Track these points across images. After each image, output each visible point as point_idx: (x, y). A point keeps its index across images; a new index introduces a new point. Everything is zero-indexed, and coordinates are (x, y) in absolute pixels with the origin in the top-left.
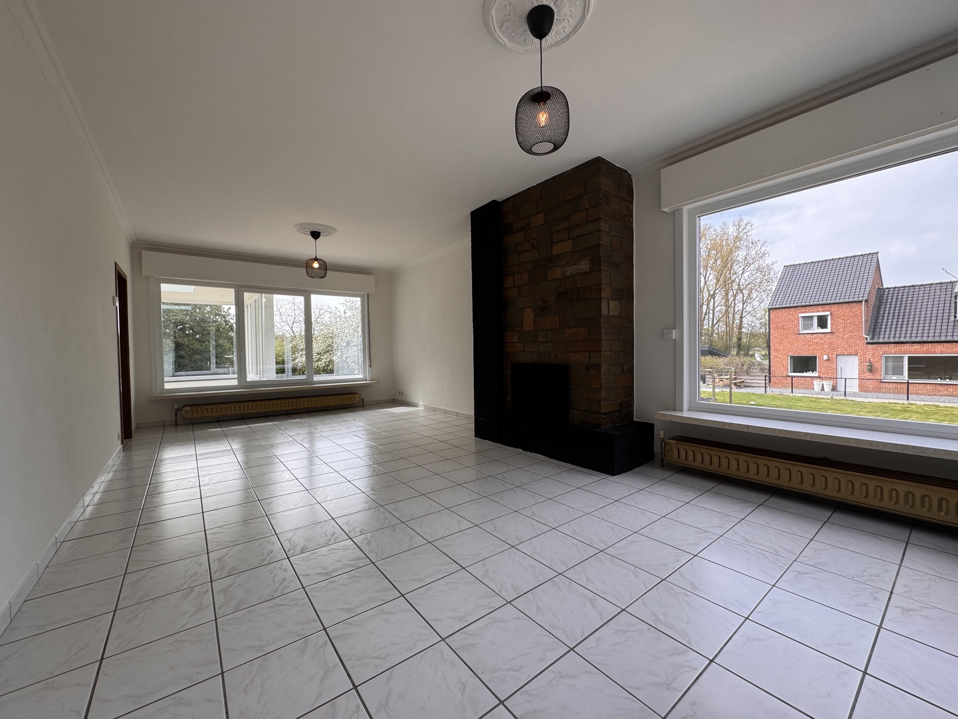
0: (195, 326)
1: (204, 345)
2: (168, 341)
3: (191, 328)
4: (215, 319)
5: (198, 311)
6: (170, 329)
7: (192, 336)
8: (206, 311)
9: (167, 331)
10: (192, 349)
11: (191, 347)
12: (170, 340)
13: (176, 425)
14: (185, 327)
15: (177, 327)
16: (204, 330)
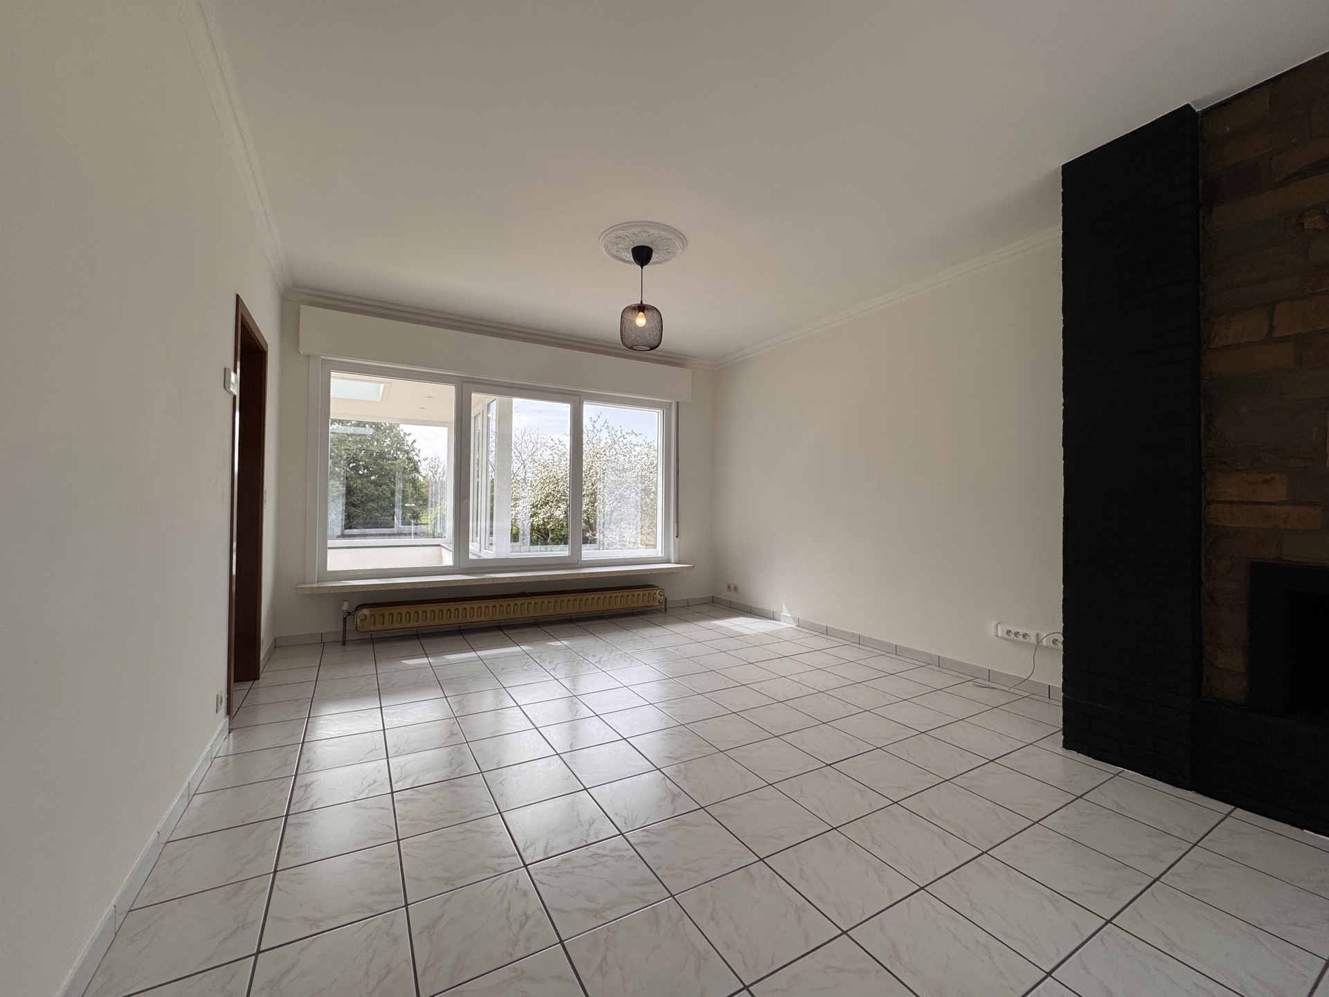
0: (370, 465)
1: (380, 489)
2: (337, 484)
3: (366, 467)
4: (395, 455)
5: (376, 443)
6: (340, 467)
7: (367, 477)
8: (385, 444)
9: (337, 469)
10: (366, 494)
11: (365, 491)
12: (339, 482)
13: (344, 643)
14: (359, 465)
15: (349, 465)
16: (381, 469)
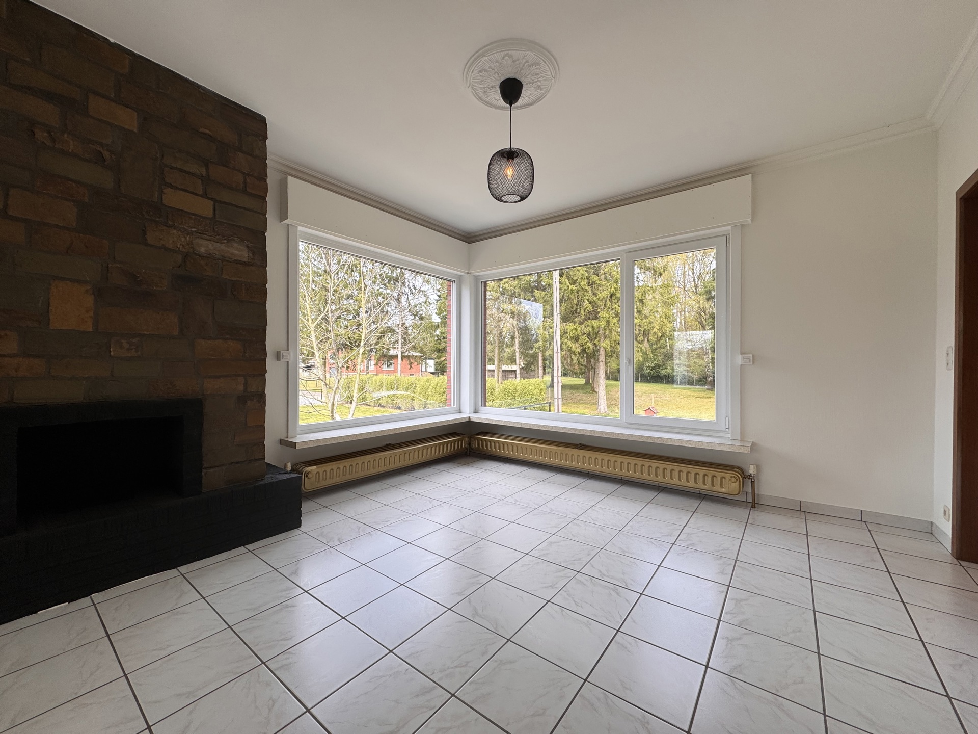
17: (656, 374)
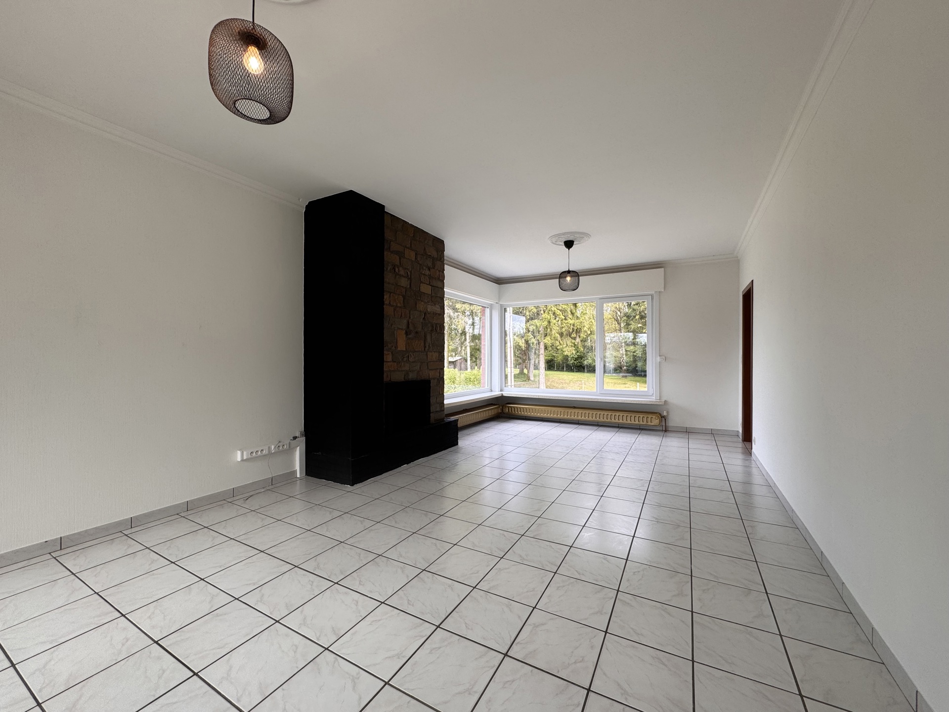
17: (579, 364)
